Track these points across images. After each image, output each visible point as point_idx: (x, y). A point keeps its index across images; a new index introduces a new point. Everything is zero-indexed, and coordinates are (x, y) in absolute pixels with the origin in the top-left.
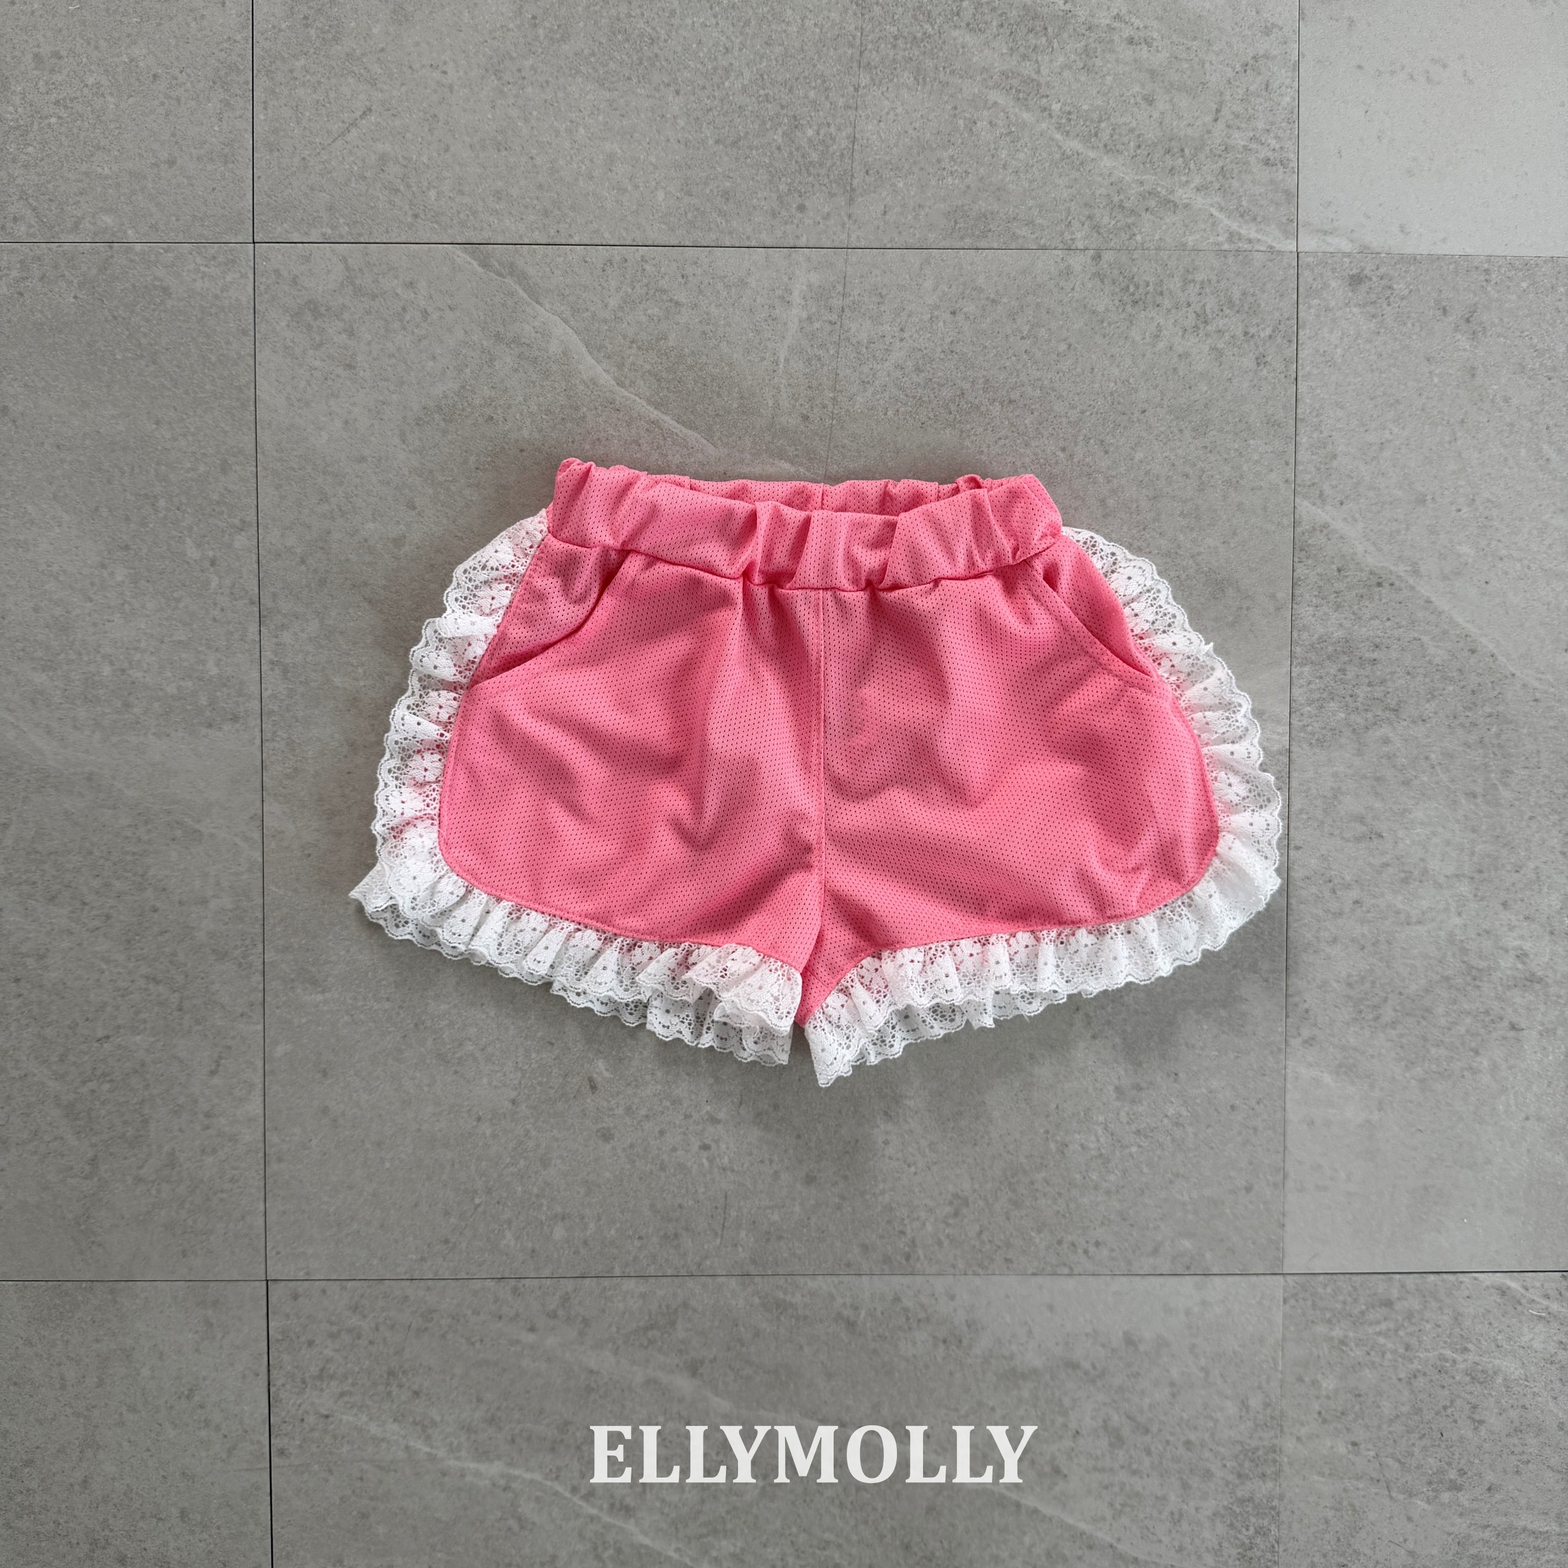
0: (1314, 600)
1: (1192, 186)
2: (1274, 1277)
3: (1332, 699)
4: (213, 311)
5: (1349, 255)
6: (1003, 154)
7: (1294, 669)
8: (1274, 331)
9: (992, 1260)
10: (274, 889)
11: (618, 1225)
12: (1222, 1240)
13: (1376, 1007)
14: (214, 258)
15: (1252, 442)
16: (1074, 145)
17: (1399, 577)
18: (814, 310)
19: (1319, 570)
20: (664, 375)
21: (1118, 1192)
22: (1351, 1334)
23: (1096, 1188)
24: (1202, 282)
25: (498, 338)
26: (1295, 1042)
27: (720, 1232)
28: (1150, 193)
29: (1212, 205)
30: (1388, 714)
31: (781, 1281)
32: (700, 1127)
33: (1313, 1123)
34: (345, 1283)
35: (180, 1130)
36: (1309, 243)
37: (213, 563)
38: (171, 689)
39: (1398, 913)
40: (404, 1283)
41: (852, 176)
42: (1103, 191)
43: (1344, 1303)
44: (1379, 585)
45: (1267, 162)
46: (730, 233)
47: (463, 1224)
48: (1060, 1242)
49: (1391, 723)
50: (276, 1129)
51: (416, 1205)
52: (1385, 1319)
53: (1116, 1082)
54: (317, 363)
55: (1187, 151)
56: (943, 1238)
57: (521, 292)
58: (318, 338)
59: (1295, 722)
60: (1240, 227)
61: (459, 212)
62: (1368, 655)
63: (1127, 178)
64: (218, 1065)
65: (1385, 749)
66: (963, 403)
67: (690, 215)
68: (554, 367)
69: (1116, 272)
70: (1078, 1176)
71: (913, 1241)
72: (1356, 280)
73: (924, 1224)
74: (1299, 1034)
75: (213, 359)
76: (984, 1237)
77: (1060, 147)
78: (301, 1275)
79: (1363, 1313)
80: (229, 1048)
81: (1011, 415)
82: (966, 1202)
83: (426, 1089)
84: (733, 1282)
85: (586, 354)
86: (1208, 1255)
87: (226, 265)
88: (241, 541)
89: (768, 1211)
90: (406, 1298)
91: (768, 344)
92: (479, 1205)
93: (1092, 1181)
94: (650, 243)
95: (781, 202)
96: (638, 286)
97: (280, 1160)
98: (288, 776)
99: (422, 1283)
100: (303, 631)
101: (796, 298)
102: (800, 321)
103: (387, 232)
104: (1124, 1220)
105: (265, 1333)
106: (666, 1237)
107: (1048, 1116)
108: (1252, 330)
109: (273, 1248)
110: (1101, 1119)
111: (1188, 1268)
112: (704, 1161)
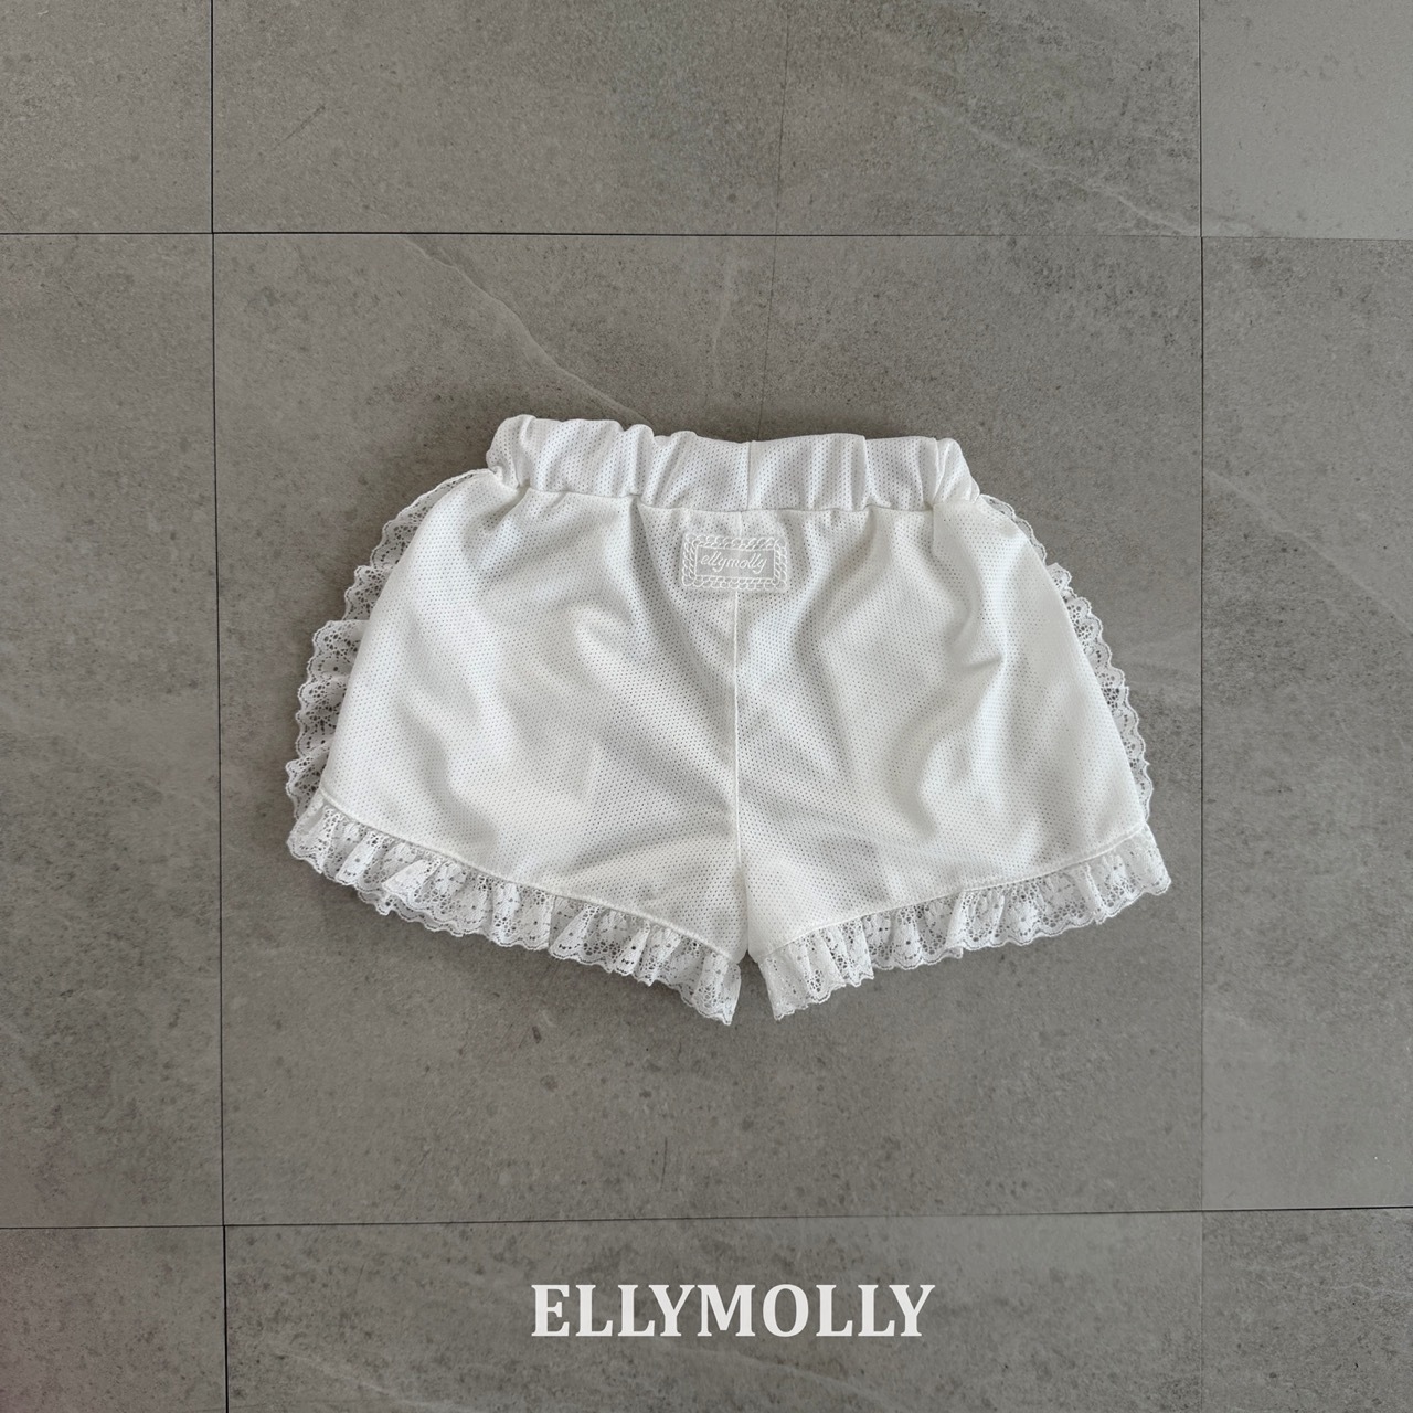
0: (1223, 565)
1: (1102, 175)
2: (1194, 1214)
3: (1241, 658)
4: (174, 297)
5: (1250, 239)
6: (923, 147)
7: (1204, 631)
8: (1180, 311)
9: (924, 1202)
10: (231, 848)
11: (562, 1171)
12: (1143, 1179)
13: (1288, 953)
14: (175, 247)
15: (1161, 416)
16: (988, 137)
17: (1302, 542)
18: (745, 294)
19: (1227, 537)
20: (603, 355)
21: (1043, 1134)
22: (1268, 1269)
23: (1022, 1131)
24: (1111, 266)
25: (446, 321)
26: (1211, 988)
27: (660, 1178)
28: (1061, 183)
29: (1120, 194)
30: (1294, 673)
31: (720, 1224)
32: (641, 1075)
33: (1229, 1065)
34: (299, 1228)
35: (141, 1081)
36: (1212, 229)
37: (173, 537)
38: (133, 657)
39: (1307, 863)
40: (356, 1227)
41: (780, 168)
42: (1016, 180)
43: (1261, 1238)
44: (1284, 550)
45: (1172, 153)
46: (665, 222)
47: (413, 1170)
48: (988, 1184)
49: (1297, 682)
50: (232, 1079)
51: (367, 1152)
52: (1301, 1254)
53: (1041, 1029)
54: (272, 346)
55: (1095, 142)
56: (876, 1181)
57: (467, 278)
58: (273, 323)
59: (1206, 681)
60: (1147, 214)
61: (407, 204)
62: (1274, 617)
63: (1040, 168)
64: (177, 1018)
65: (1293, 706)
66: (886, 380)
67: (626, 207)
68: (499, 350)
69: (1031, 256)
70: (1005, 1120)
71: (848, 1185)
72: (1257, 263)
73: (858, 1168)
74: (1215, 981)
75: (174, 343)
76: (915, 1180)
77: (976, 140)
78: (257, 1220)
79: (1278, 1248)
80: (188, 1001)
81: (932, 392)
82: (897, 1145)
83: (376, 1040)
84: (673, 1224)
85: (529, 336)
86: (1130, 1194)
87: (186, 254)
88: (201, 515)
89: (707, 1156)
90: (358, 1242)
91: (702, 326)
92: (428, 1152)
93: (1019, 1124)
94: (589, 232)
95: (713, 193)
96: (578, 272)
97: (236, 1109)
98: (244, 739)
99: (373, 1228)
100: (259, 600)
101: (728, 283)
102: (731, 305)
103: (340, 222)
104: (1050, 1161)
105: (223, 1277)
106: (608, 1181)
107: (975, 1062)
108: (1160, 311)
109: (230, 1194)
110: (1026, 1064)
111: (1111, 1207)
112: (645, 1108)
